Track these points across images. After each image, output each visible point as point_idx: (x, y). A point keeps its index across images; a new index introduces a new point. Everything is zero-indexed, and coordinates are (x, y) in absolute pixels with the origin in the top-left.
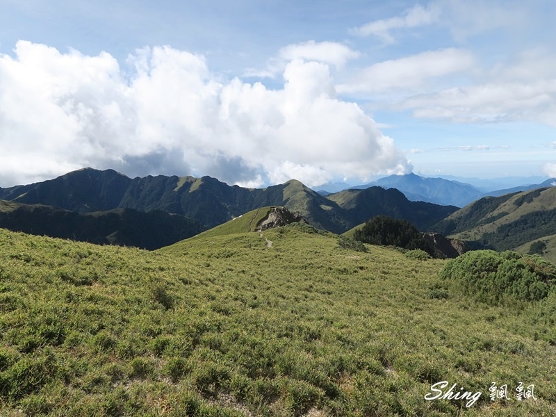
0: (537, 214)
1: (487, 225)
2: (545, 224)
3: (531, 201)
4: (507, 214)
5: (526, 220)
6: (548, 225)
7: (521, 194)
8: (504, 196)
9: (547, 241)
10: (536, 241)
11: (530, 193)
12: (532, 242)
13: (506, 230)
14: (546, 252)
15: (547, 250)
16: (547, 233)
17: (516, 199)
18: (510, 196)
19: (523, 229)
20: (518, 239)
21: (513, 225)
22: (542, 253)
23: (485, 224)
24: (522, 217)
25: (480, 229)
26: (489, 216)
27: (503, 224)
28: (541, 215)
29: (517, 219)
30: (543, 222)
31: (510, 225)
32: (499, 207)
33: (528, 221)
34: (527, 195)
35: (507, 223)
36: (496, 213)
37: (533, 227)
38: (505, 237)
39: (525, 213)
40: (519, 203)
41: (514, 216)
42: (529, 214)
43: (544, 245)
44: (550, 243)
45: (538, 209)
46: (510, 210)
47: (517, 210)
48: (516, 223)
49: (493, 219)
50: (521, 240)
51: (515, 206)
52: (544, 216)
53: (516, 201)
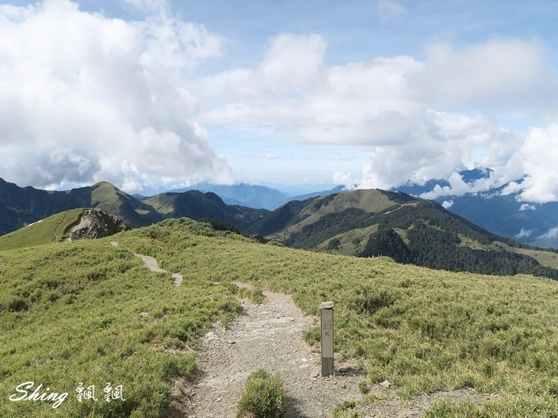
0: (332, 215)
1: (295, 225)
2: (338, 223)
3: (327, 204)
4: (309, 215)
5: (323, 221)
6: (340, 224)
7: (319, 199)
8: (307, 201)
9: (341, 238)
10: (333, 238)
11: (327, 198)
12: (330, 240)
13: (309, 229)
14: (341, 247)
16: (340, 232)
17: (316, 202)
18: (311, 200)
19: (322, 229)
20: (319, 237)
21: (314, 225)
22: (338, 248)
23: (293, 225)
25: (289, 229)
27: (306, 225)
28: (335, 216)
29: (317, 219)
31: (312, 225)
32: (303, 210)
33: (326, 222)
34: (325, 199)
35: (310, 223)
36: (300, 215)
37: (329, 226)
38: (308, 236)
39: (323, 215)
40: (319, 206)
41: (314, 217)
42: (327, 215)
43: (339, 242)
44: (343, 240)
45: (332, 211)
47: (317, 213)
48: (317, 224)
49: (299, 220)
50: (320, 238)
51: (316, 209)
52: (337, 217)
53: (316, 204)
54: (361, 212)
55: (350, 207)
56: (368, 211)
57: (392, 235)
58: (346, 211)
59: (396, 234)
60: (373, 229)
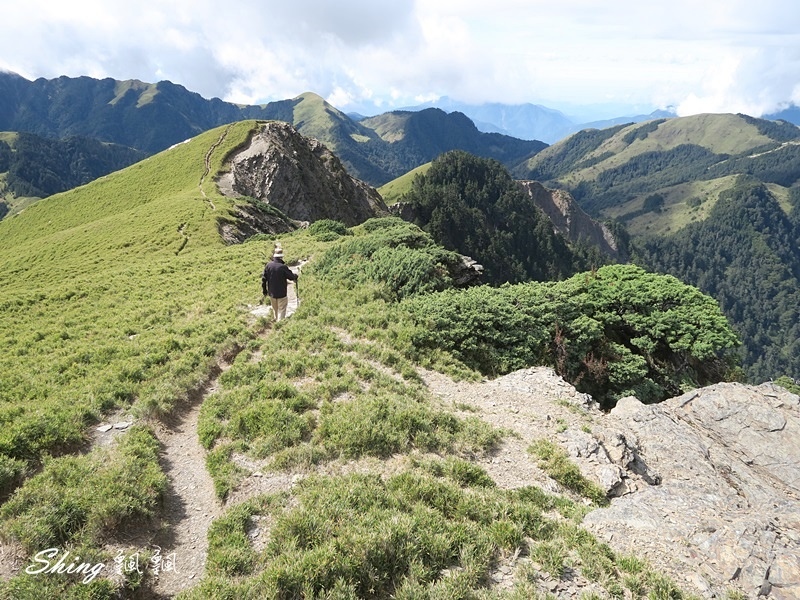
0: (652, 156)
1: (586, 170)
2: (660, 169)
3: (645, 136)
4: (612, 154)
5: (636, 164)
6: (663, 172)
7: (632, 128)
8: (610, 129)
9: (667, 195)
10: (652, 194)
11: (645, 126)
12: (647, 196)
13: (610, 177)
14: (666, 210)
15: (666, 207)
16: (662, 183)
17: (626, 133)
18: (618, 129)
19: (632, 177)
21: (620, 170)
22: (660, 211)
23: (583, 167)
24: (632, 159)
25: (576, 175)
26: (588, 156)
27: (607, 168)
28: (656, 157)
29: (625, 161)
30: (658, 167)
31: (615, 170)
32: (602, 145)
33: (640, 166)
34: (641, 128)
35: (612, 167)
36: (597, 153)
37: (645, 174)
38: (607, 188)
39: (636, 154)
40: (630, 139)
41: (621, 158)
42: (641, 156)
43: (662, 200)
44: (669, 198)
45: (653, 149)
46: (617, 148)
47: (626, 150)
48: (624, 168)
49: (594, 161)
51: (624, 144)
52: (660, 159)
53: (626, 136)
54: (704, 152)
55: (686, 143)
56: (717, 151)
57: (762, 195)
58: (677, 149)
59: (769, 194)
60: (726, 182)
